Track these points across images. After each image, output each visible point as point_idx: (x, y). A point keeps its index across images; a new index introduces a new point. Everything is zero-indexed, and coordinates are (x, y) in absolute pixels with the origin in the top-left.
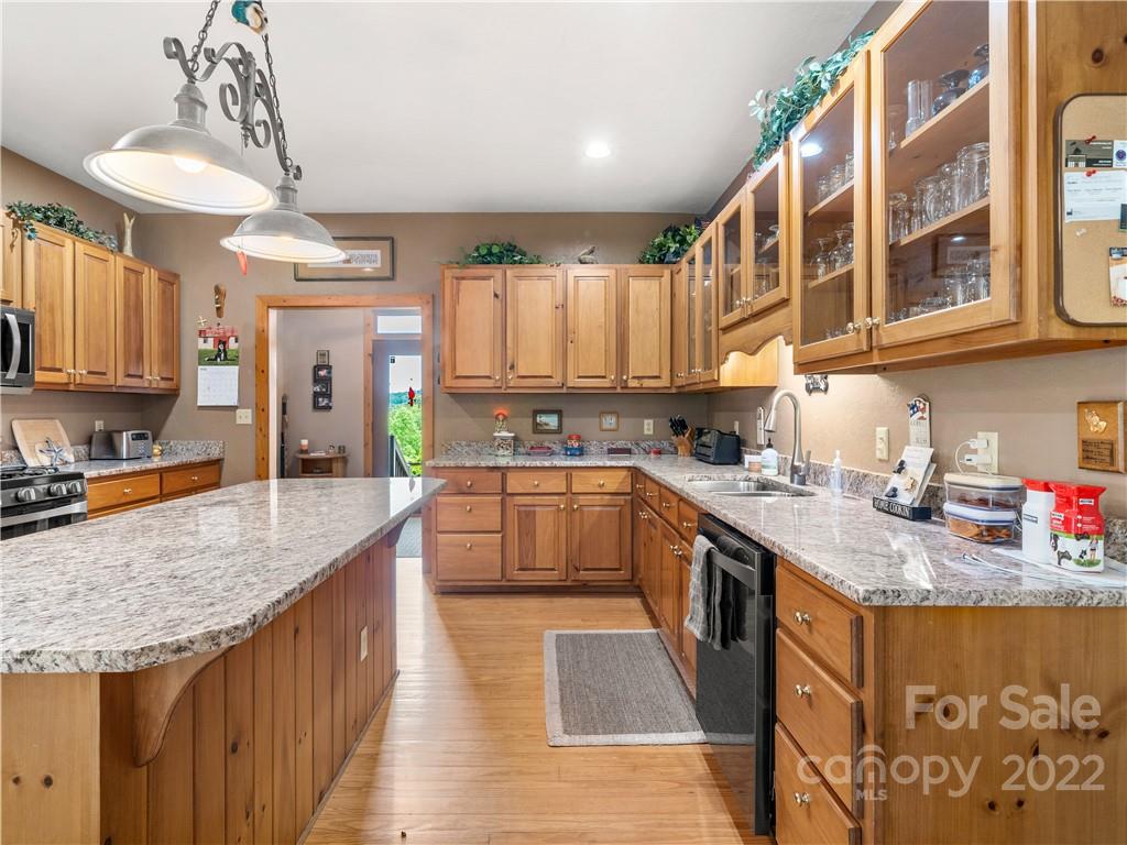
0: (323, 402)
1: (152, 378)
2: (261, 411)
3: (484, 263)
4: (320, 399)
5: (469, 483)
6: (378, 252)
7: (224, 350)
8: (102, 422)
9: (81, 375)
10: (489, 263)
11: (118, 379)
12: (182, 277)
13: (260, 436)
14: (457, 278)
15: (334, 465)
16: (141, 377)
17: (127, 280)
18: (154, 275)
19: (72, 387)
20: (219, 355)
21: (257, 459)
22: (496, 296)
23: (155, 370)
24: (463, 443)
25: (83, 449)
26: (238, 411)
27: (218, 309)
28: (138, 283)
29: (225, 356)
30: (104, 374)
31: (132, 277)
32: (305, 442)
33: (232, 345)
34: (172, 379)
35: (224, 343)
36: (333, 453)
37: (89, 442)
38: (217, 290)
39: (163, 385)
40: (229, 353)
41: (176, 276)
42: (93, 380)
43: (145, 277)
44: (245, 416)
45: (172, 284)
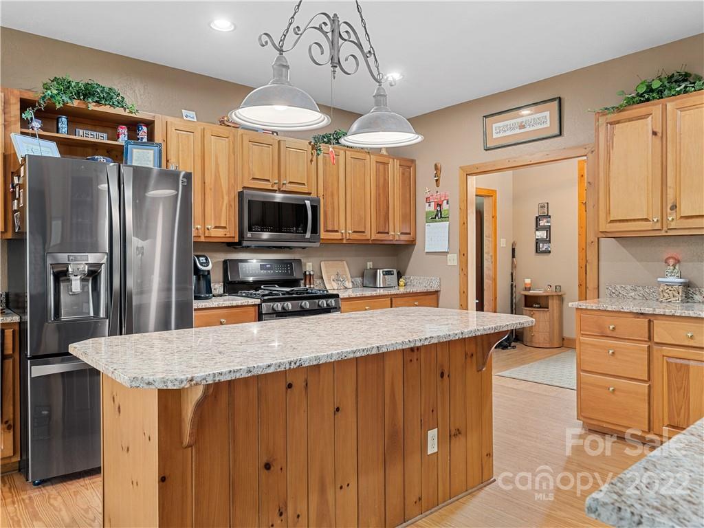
0: (543, 247)
1: (396, 234)
2: (464, 255)
3: (643, 102)
4: (541, 245)
5: (611, 327)
6: (547, 113)
7: (440, 210)
8: (371, 263)
9: (349, 233)
10: (648, 100)
11: (371, 234)
12: (417, 162)
13: (462, 275)
14: (611, 124)
15: (550, 302)
16: (388, 233)
17: (378, 170)
18: (397, 163)
19: (344, 242)
20: (437, 215)
21: (460, 292)
22: (655, 133)
23: (397, 229)
24: (629, 287)
25: (359, 280)
26: (448, 255)
27: (437, 180)
28: (386, 171)
29: (441, 215)
30: (364, 232)
31: (381, 167)
32: (528, 281)
33: (445, 206)
34: (410, 234)
35: (440, 205)
36: (550, 291)
37: (363, 276)
38: (436, 167)
39: (404, 238)
40: (443, 213)
41: (413, 161)
42: (356, 236)
43: (390, 165)
44: (453, 259)
45: (410, 167)
